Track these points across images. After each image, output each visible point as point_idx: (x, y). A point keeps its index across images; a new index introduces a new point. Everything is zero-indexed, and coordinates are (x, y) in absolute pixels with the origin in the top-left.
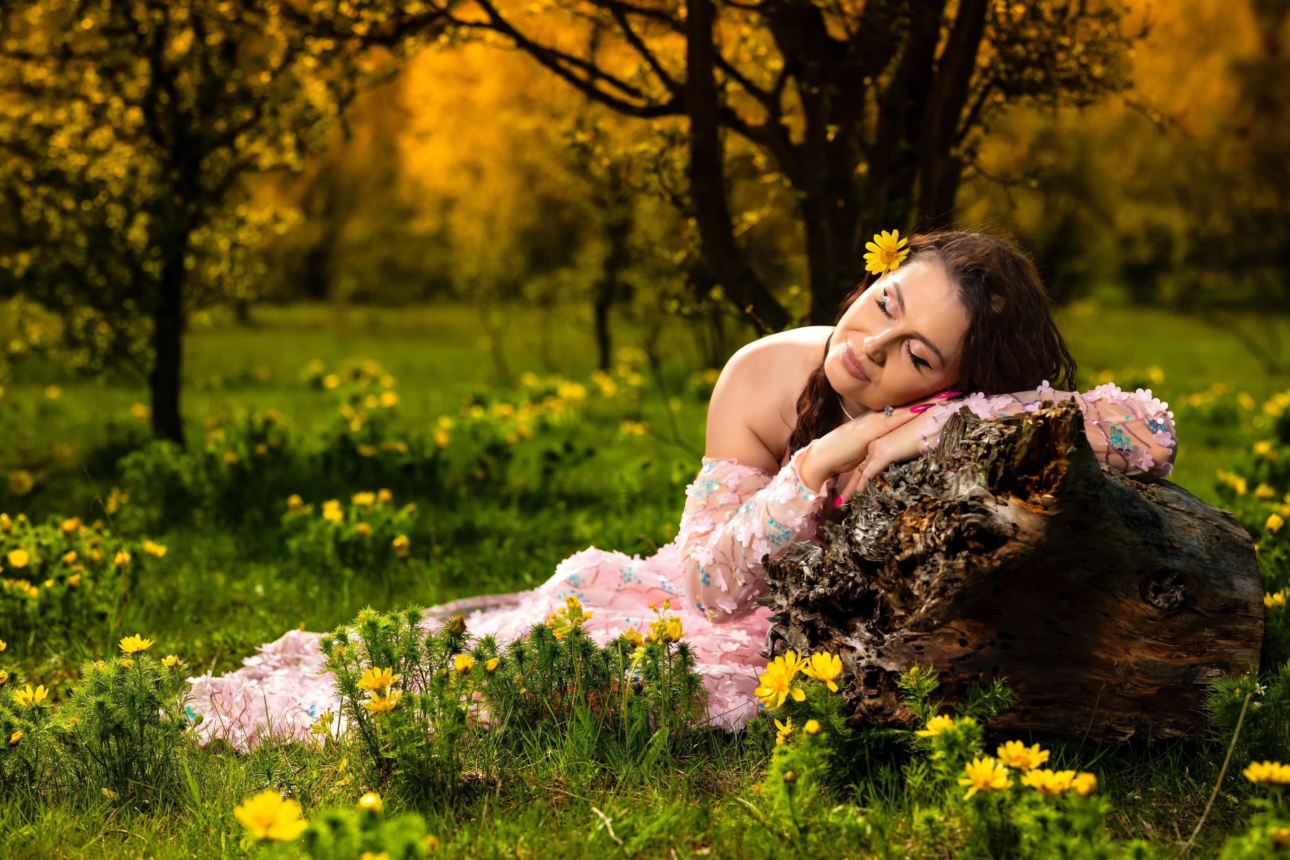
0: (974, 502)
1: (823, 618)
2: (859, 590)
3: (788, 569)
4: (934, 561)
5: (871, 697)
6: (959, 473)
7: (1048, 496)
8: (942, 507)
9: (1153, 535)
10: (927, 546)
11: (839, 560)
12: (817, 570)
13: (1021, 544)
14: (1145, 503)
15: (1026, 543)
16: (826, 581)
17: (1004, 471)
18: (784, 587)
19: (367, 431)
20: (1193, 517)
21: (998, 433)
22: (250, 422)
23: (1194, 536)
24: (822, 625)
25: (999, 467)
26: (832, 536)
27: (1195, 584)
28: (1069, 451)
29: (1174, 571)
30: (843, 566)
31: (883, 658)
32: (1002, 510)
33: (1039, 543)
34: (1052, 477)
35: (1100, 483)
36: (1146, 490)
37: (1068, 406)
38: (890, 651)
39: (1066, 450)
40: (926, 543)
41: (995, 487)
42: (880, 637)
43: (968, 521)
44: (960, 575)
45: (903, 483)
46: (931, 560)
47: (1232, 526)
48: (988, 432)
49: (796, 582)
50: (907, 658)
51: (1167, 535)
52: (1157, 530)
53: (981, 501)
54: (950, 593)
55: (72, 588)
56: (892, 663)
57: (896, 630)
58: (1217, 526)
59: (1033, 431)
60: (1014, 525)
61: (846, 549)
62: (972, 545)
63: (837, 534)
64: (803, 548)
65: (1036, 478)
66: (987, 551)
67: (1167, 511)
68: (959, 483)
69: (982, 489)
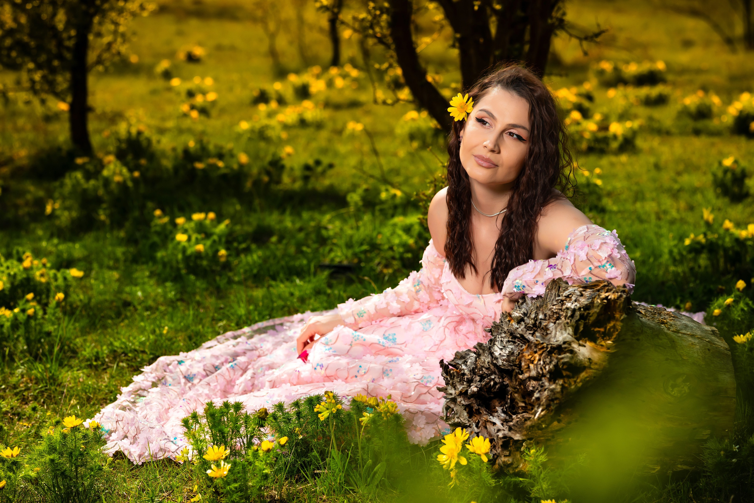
0: (567, 345)
1: (476, 402)
2: (497, 387)
3: (455, 374)
4: (543, 383)
5: (505, 456)
6: (556, 324)
7: (610, 342)
8: (547, 348)
9: (671, 354)
10: (538, 373)
11: (485, 366)
12: (473, 371)
13: (593, 371)
14: (666, 334)
15: (597, 369)
16: (478, 378)
17: (584, 327)
18: (453, 383)
19: (198, 146)
20: (695, 338)
21: (579, 293)
22: (129, 133)
23: (695, 350)
24: (476, 407)
25: (580, 325)
26: (481, 351)
27: (696, 381)
28: (622, 318)
29: (684, 374)
30: (487, 369)
31: (512, 432)
32: (582, 348)
33: (604, 369)
34: (612, 330)
35: (640, 332)
36: (667, 323)
37: (621, 292)
38: (516, 427)
39: (620, 317)
40: (537, 371)
41: (578, 336)
42: (510, 417)
43: (562, 361)
44: (558, 396)
47: (717, 340)
48: (574, 293)
49: (460, 381)
50: (526, 431)
51: (680, 353)
52: (673, 350)
53: (570, 345)
54: (552, 407)
55: (29, 317)
56: (518, 435)
57: (519, 413)
58: (708, 342)
59: (601, 306)
60: (590, 359)
61: (489, 359)
62: (564, 373)
63: (484, 350)
64: (463, 354)
65: (602, 330)
66: (573, 377)
67: (679, 336)
68: (556, 331)
69: (570, 337)
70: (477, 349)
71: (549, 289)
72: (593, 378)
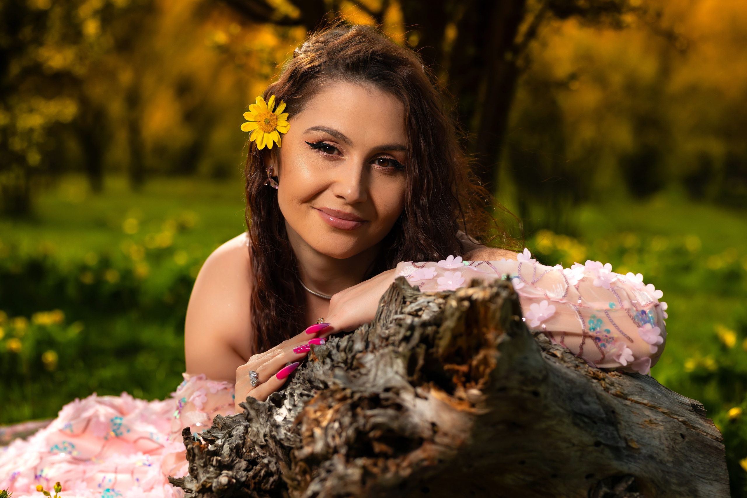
0: (390, 395)
2: (272, 479)
3: (196, 451)
4: (332, 465)
6: (378, 357)
7: (475, 392)
9: (606, 434)
10: (327, 445)
11: (259, 441)
12: (237, 451)
13: (439, 448)
14: (599, 397)
15: (447, 446)
16: (243, 464)
17: (426, 359)
20: (657, 412)
21: (436, 309)
23: (655, 434)
25: (420, 354)
26: (253, 413)
27: (654, 491)
28: (499, 340)
29: (630, 475)
30: (262, 447)
32: (420, 403)
33: (462, 448)
34: (482, 368)
35: (540, 377)
36: (604, 379)
37: (501, 286)
39: (496, 338)
40: (327, 442)
41: (415, 377)
43: (373, 420)
44: (354, 489)
45: (328, 360)
46: (327, 464)
47: (701, 421)
48: (426, 307)
49: (204, 467)
51: (623, 434)
52: (611, 428)
53: (397, 393)
58: (684, 422)
59: (457, 314)
60: (433, 425)
61: (267, 430)
62: (378, 447)
63: (257, 411)
64: (229, 422)
65: (464, 368)
66: (395, 456)
67: (626, 405)
68: (377, 370)
69: (398, 378)
70: (244, 408)
71: (385, 302)
72: (436, 462)
